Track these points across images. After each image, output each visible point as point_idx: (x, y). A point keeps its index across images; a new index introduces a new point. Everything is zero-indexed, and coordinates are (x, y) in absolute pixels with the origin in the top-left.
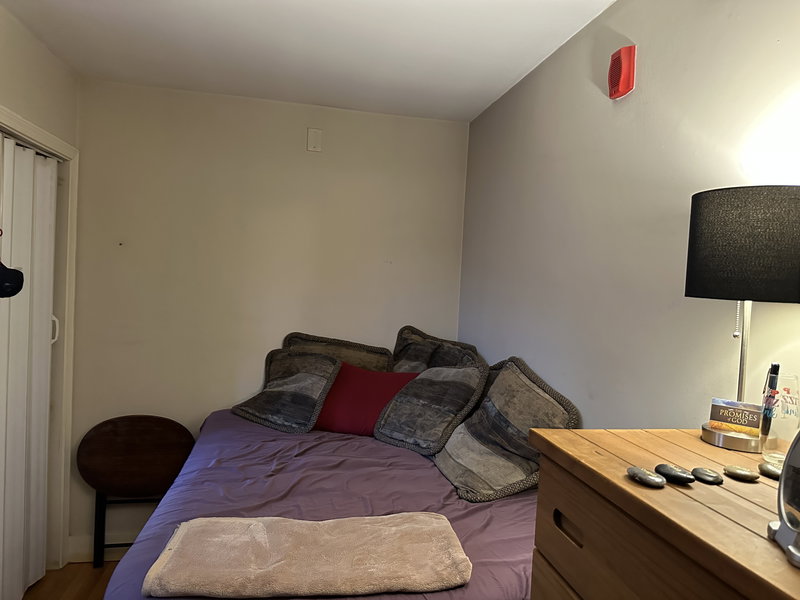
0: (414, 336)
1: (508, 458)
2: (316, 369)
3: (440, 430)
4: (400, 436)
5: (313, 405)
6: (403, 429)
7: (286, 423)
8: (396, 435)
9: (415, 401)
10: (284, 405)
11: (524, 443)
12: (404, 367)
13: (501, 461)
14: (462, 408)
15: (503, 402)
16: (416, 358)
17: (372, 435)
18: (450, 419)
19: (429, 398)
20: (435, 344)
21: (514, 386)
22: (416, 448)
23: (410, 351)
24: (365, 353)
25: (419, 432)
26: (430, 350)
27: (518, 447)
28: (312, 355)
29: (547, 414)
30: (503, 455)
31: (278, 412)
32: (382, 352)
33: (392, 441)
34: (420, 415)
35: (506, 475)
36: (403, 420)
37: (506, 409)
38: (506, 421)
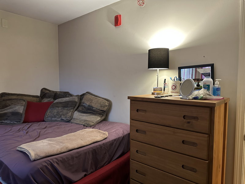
0: (46, 91)
1: (95, 115)
2: (18, 103)
3: (70, 114)
4: (56, 119)
5: (21, 115)
6: (56, 117)
7: (11, 122)
8: (53, 119)
9: (57, 108)
10: (9, 117)
11: (99, 111)
12: (45, 100)
13: (94, 116)
14: (75, 107)
15: (89, 103)
16: (49, 97)
17: (44, 121)
18: (72, 111)
19: (62, 107)
20: (54, 93)
21: (91, 98)
22: (62, 121)
23: (46, 96)
24: (32, 98)
25: (62, 116)
26: (54, 95)
27: (97, 112)
28: (14, 99)
29: (103, 103)
30: (94, 115)
31: (7, 119)
32: (37, 97)
33: (52, 121)
34: (61, 112)
35: (96, 119)
36: (55, 114)
37: (91, 104)
38: (92, 107)
